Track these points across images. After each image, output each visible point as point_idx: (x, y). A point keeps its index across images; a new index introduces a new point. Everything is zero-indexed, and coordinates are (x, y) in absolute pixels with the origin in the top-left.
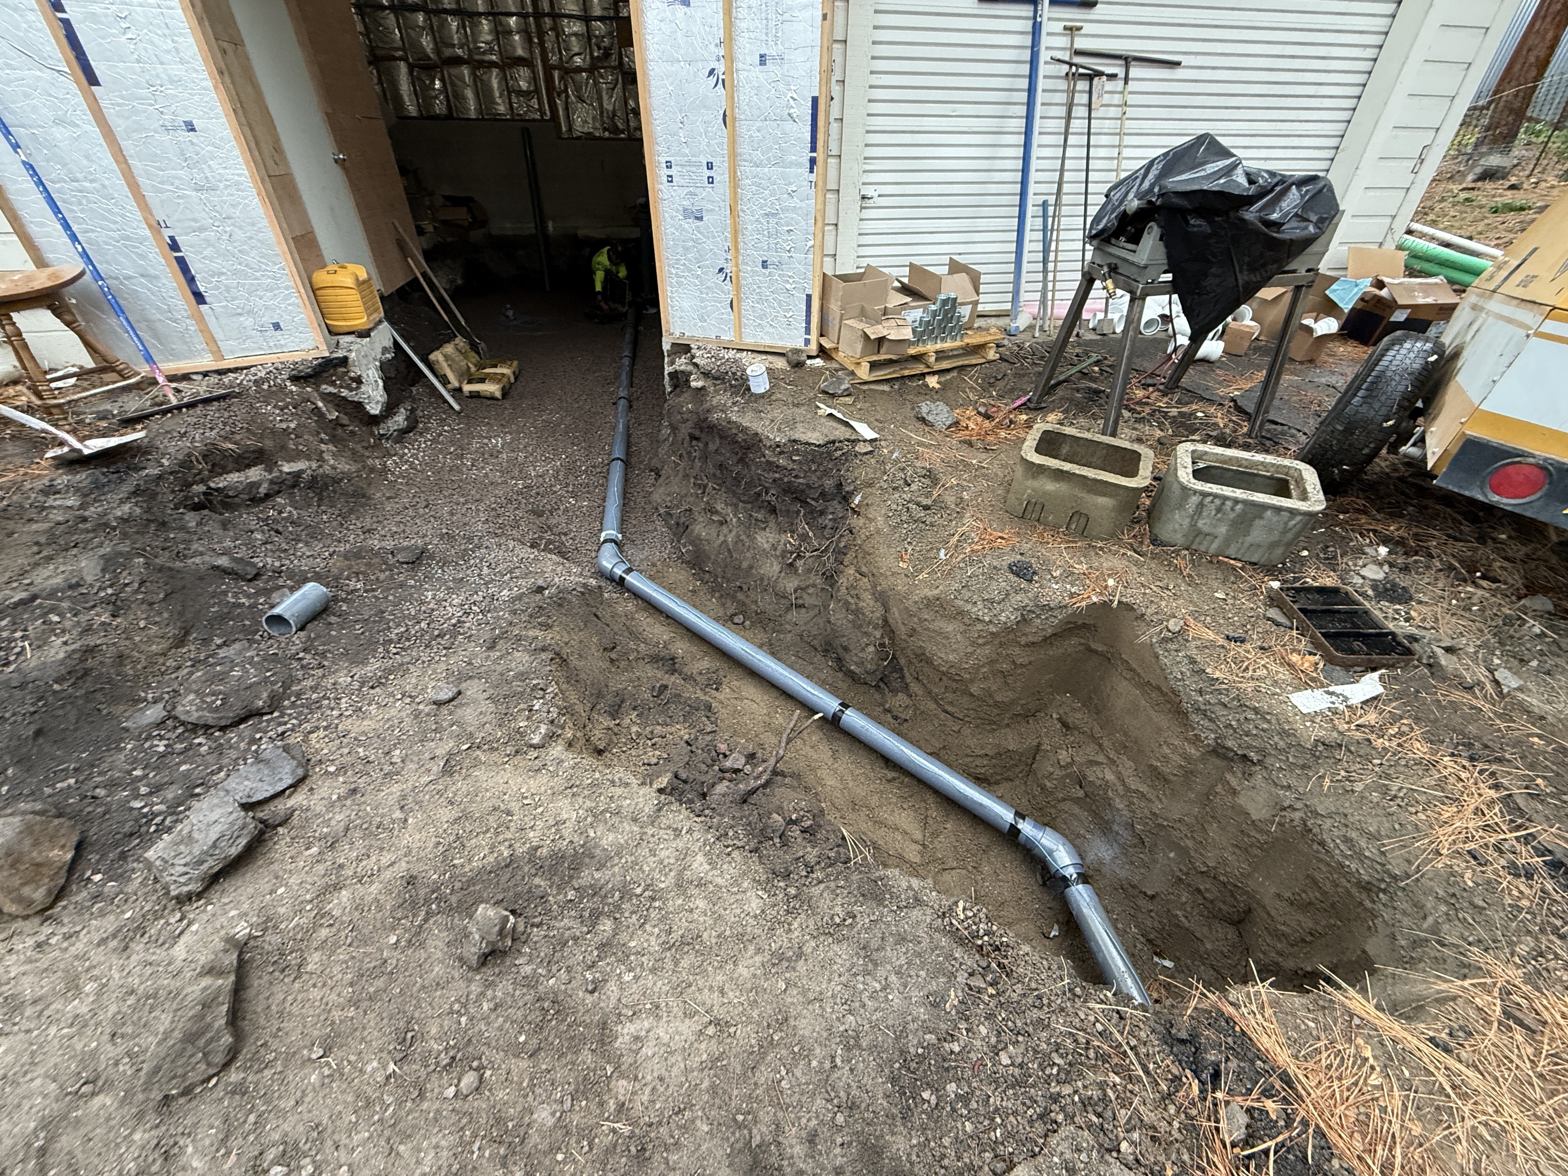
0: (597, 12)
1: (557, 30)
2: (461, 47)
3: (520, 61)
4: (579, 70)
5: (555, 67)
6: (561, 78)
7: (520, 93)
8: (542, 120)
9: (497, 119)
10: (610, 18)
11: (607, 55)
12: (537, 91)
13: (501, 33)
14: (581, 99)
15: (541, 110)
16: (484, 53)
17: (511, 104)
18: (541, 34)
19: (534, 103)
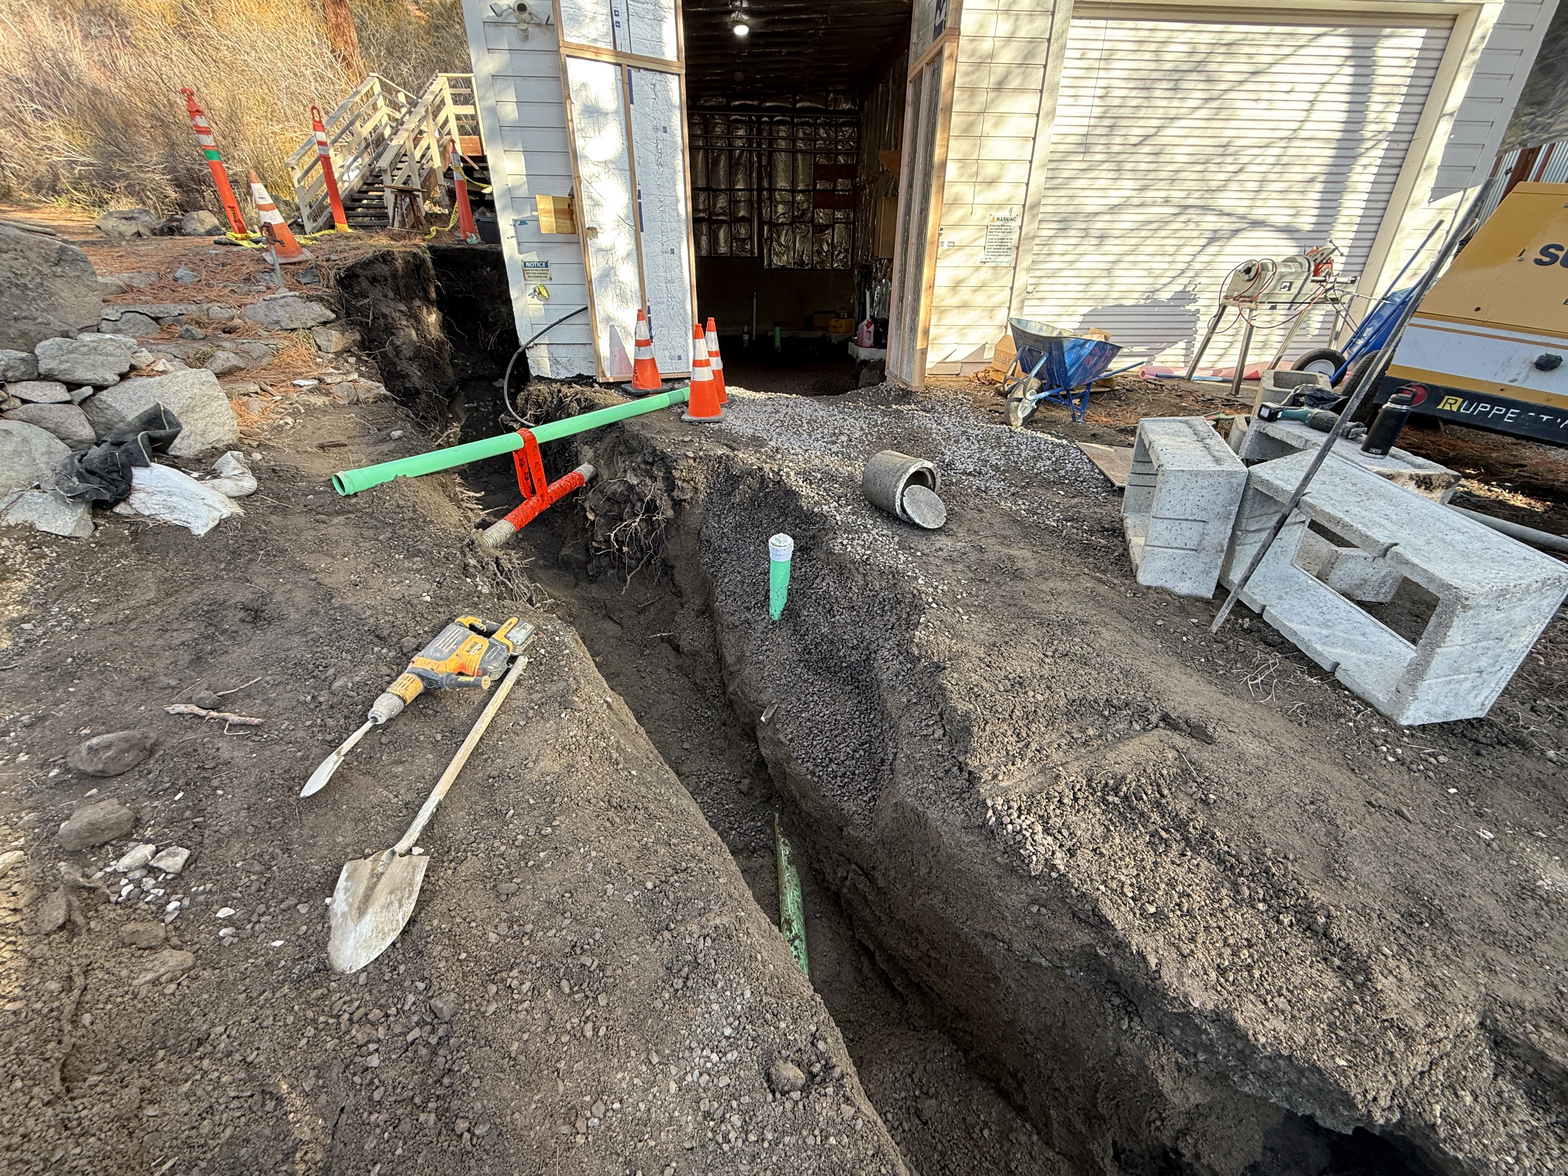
0: (801, 187)
1: (771, 198)
2: (704, 211)
3: (743, 219)
4: (783, 224)
5: (765, 223)
6: (770, 230)
7: (738, 240)
8: (752, 257)
9: (721, 257)
10: (809, 191)
11: (803, 214)
12: (751, 238)
13: (733, 202)
14: (780, 245)
15: (752, 250)
16: (720, 215)
17: (731, 246)
18: (760, 201)
19: (748, 247)
